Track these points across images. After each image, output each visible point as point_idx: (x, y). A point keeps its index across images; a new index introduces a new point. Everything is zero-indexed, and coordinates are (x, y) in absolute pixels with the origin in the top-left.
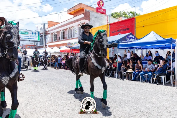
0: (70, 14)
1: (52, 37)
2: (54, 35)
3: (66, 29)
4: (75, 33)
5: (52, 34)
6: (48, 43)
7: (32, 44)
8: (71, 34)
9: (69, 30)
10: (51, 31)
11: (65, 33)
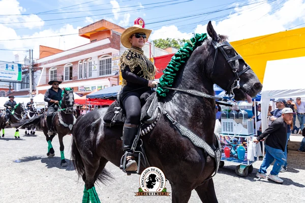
0: (83, 36)
1: (47, 76)
2: (52, 72)
3: (76, 63)
4: (93, 69)
5: (48, 69)
6: (39, 86)
7: (4, 88)
8: (85, 70)
9: (81, 64)
10: (45, 64)
11: (73, 69)
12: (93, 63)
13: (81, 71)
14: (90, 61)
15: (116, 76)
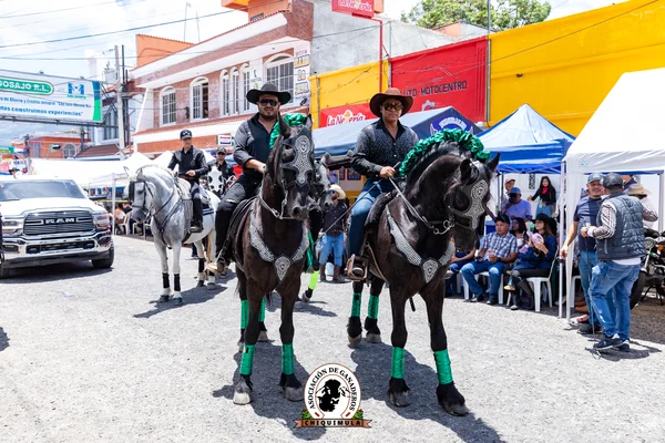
1: (156, 109)
2: (165, 99)
3: (215, 75)
5: (156, 91)
6: (140, 133)
7: (72, 136)
8: (236, 93)
9: (226, 77)
10: (149, 80)
11: (210, 92)
12: (252, 77)
13: (227, 96)
14: (246, 70)
15: (302, 108)
